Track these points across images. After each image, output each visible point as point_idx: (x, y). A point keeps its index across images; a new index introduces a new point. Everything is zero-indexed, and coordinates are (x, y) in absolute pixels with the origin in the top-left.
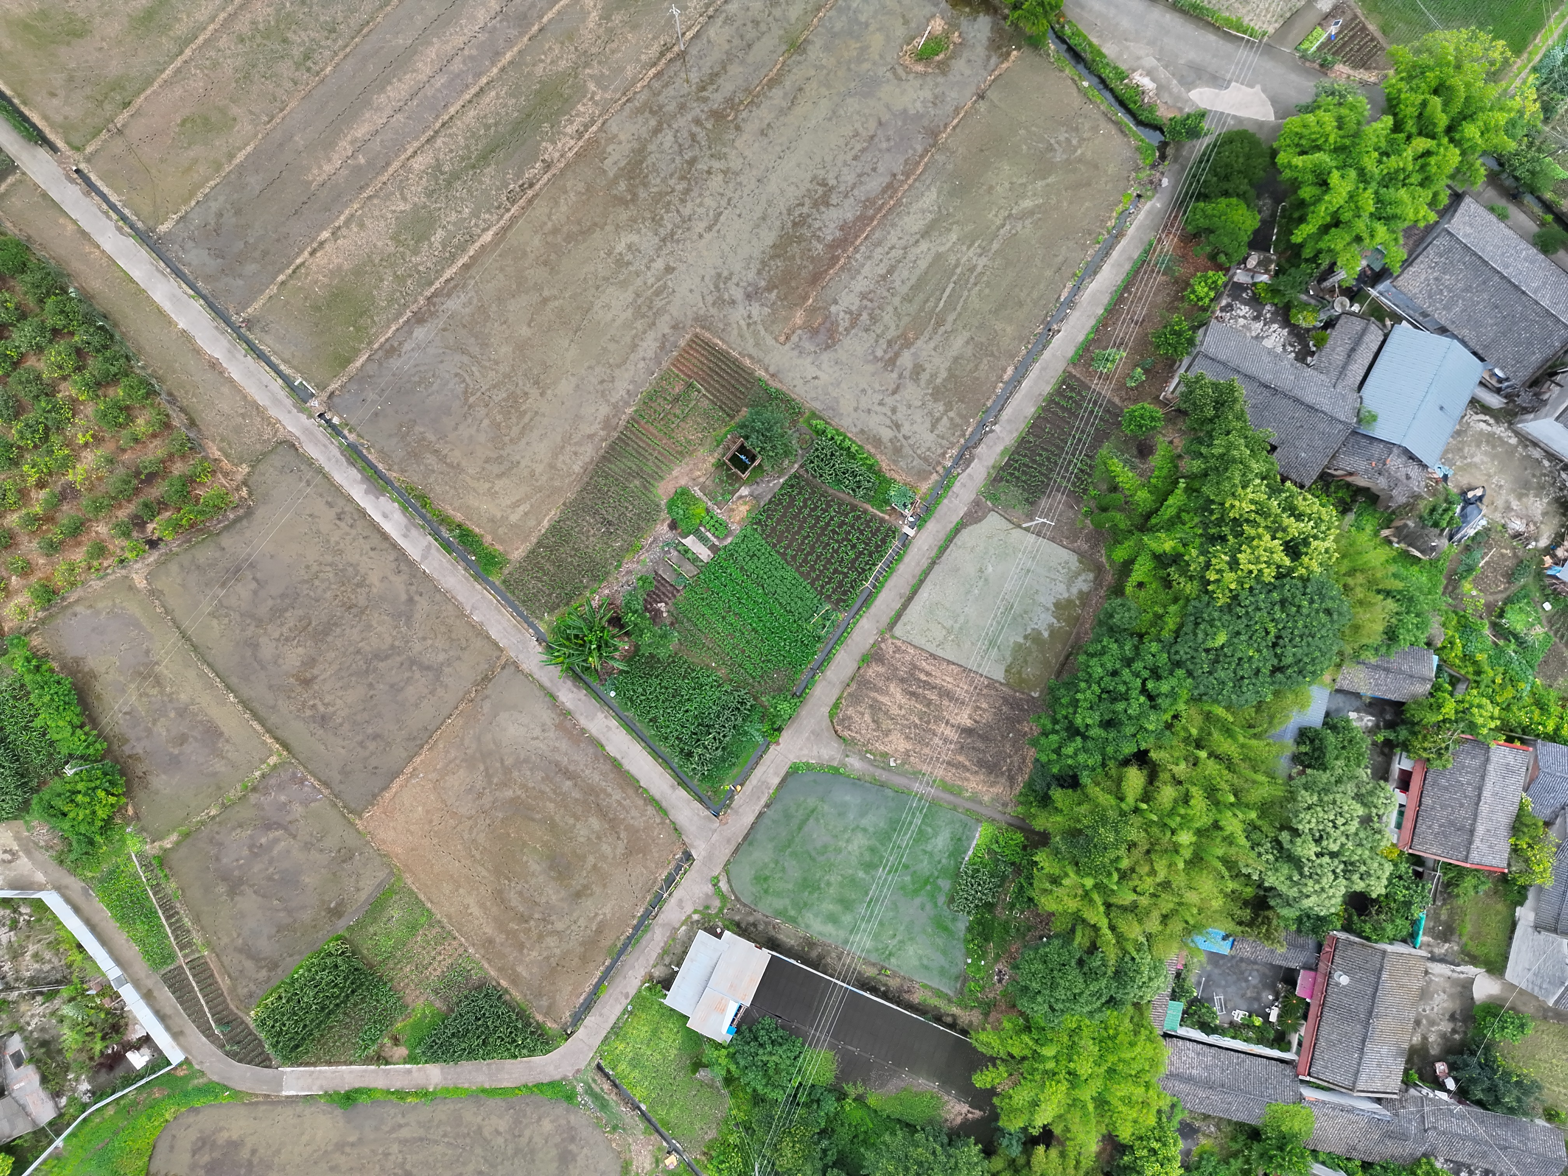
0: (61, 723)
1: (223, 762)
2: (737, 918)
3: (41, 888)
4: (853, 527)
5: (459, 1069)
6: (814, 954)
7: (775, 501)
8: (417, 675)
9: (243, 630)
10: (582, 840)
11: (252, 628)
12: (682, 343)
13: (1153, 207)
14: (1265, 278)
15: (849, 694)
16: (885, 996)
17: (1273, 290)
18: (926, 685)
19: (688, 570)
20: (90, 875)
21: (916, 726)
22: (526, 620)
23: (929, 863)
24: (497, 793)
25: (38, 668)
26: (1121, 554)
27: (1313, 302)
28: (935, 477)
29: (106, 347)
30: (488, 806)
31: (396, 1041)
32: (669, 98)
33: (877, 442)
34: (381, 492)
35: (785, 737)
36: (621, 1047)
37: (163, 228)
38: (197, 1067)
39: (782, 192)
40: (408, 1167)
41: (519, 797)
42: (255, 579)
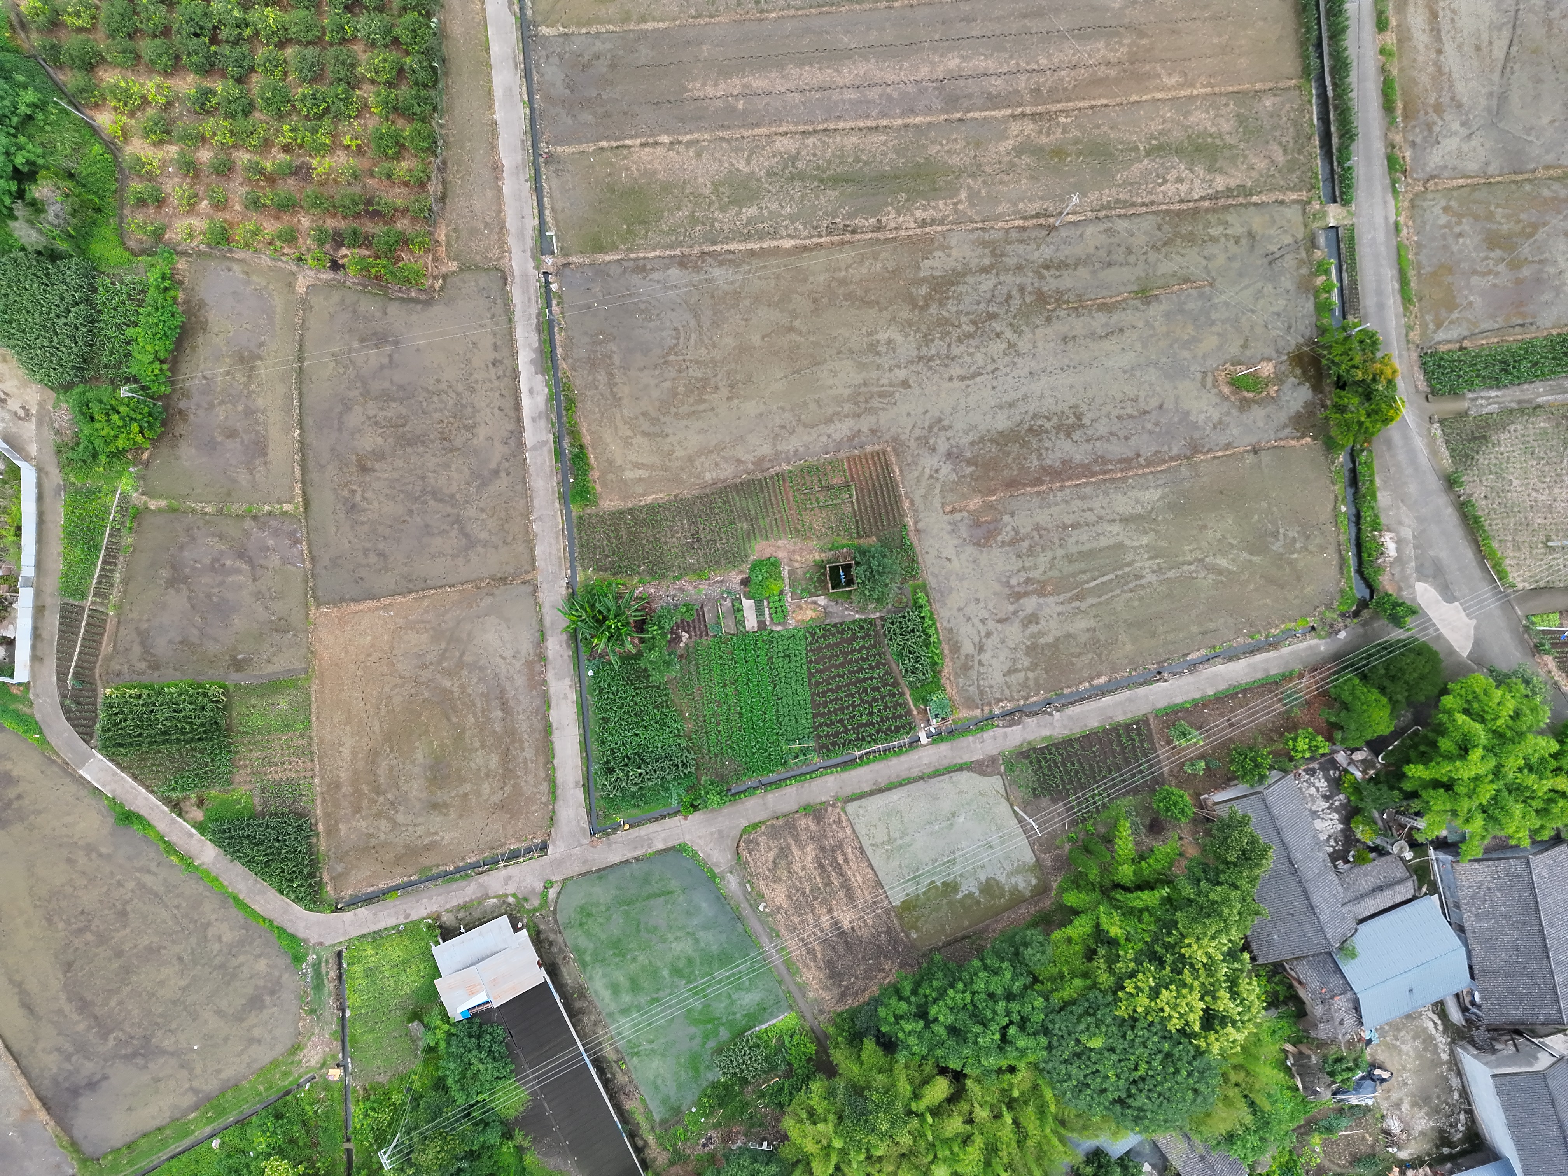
0: (149, 348)
1: (249, 477)
2: (542, 927)
3: (27, 458)
4: (883, 698)
5: (230, 865)
6: (578, 1004)
7: (839, 628)
8: (454, 533)
9: (349, 389)
10: (473, 765)
11: (356, 393)
12: (869, 449)
13: (1317, 646)
14: (1359, 775)
15: (773, 826)
16: (606, 1083)
17: (1357, 788)
18: (838, 868)
19: (728, 626)
20: (73, 479)
21: (804, 893)
22: (572, 562)
23: (726, 1008)
24: (438, 676)
25: (166, 289)
26: (1072, 899)
27: (1380, 823)
28: (978, 713)
29: (425, 86)
30: (422, 679)
31: (201, 803)
32: (1015, 253)
33: (956, 648)
34: (543, 371)
35: (696, 818)
36: (370, 952)
37: (545, 30)
38: (31, 696)
39: (1042, 396)
40: (129, 908)
41: (452, 693)
42: (390, 356)
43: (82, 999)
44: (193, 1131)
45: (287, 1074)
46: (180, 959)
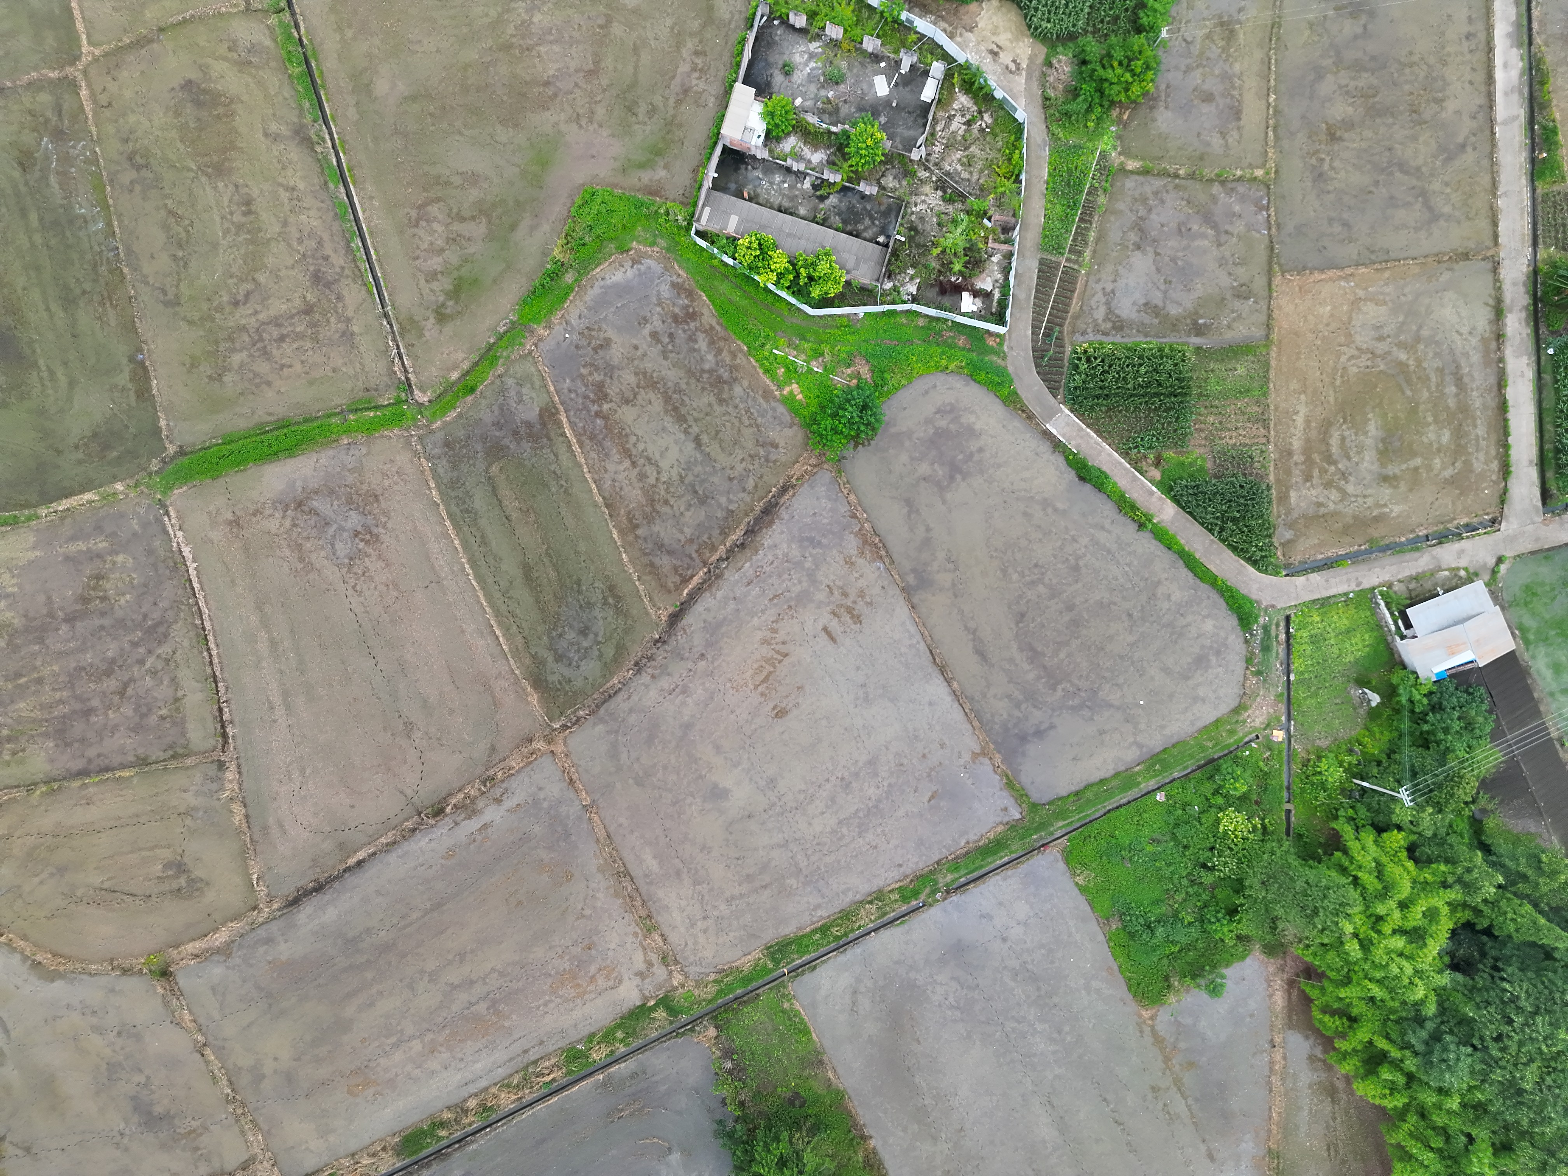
1: (1221, 141)
5: (1188, 525)
8: (1418, 206)
10: (1425, 440)
11: (1329, 61)
20: (1059, 134)
22: (1535, 238)
24: (1395, 349)
30: (1380, 352)
31: (1158, 463)
34: (1519, 45)
36: (1316, 618)
38: (1005, 348)
40: (1081, 563)
41: (1408, 366)
42: (1365, 27)
43: (1032, 649)
44: (1139, 784)
45: (1232, 732)
46: (1130, 615)
